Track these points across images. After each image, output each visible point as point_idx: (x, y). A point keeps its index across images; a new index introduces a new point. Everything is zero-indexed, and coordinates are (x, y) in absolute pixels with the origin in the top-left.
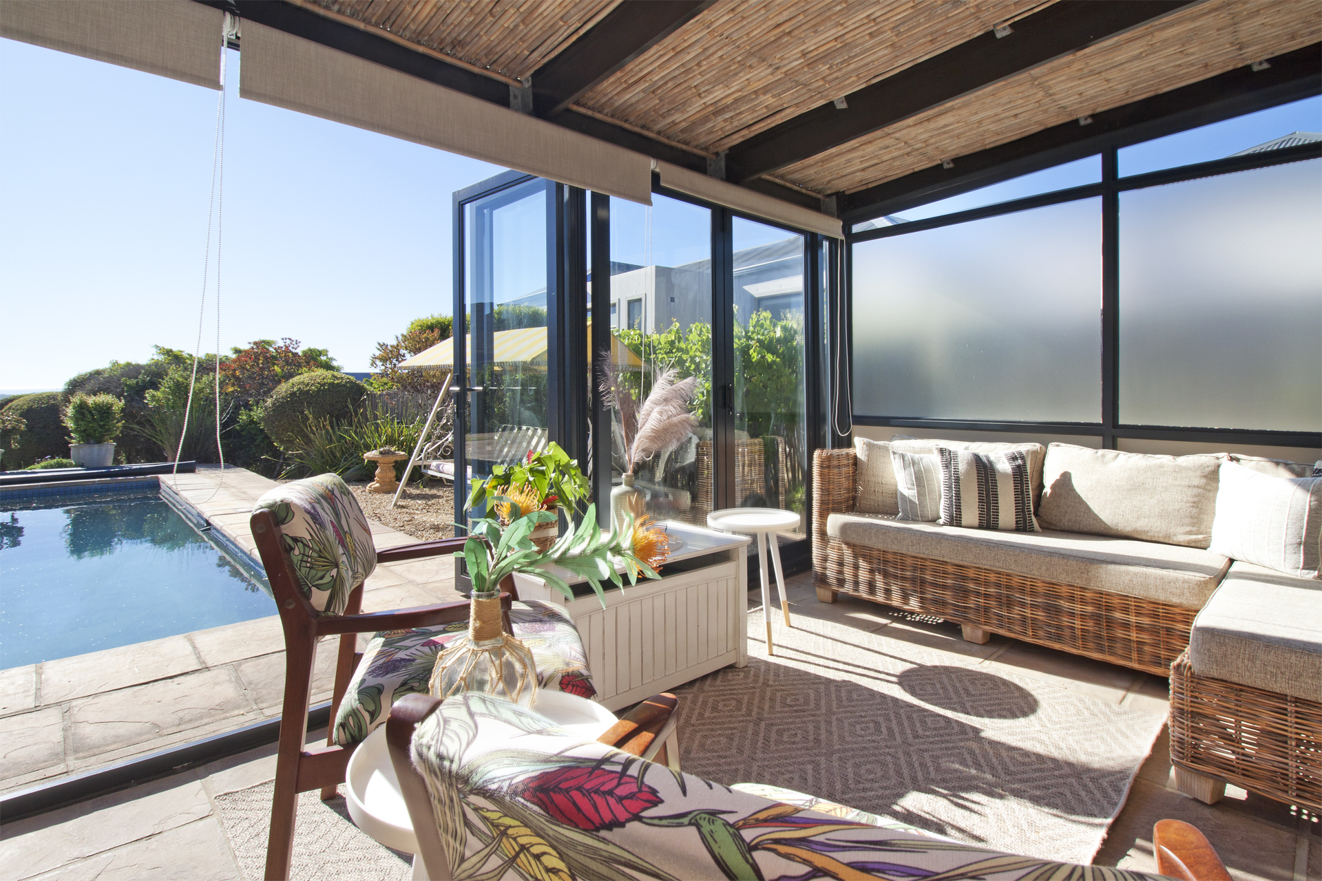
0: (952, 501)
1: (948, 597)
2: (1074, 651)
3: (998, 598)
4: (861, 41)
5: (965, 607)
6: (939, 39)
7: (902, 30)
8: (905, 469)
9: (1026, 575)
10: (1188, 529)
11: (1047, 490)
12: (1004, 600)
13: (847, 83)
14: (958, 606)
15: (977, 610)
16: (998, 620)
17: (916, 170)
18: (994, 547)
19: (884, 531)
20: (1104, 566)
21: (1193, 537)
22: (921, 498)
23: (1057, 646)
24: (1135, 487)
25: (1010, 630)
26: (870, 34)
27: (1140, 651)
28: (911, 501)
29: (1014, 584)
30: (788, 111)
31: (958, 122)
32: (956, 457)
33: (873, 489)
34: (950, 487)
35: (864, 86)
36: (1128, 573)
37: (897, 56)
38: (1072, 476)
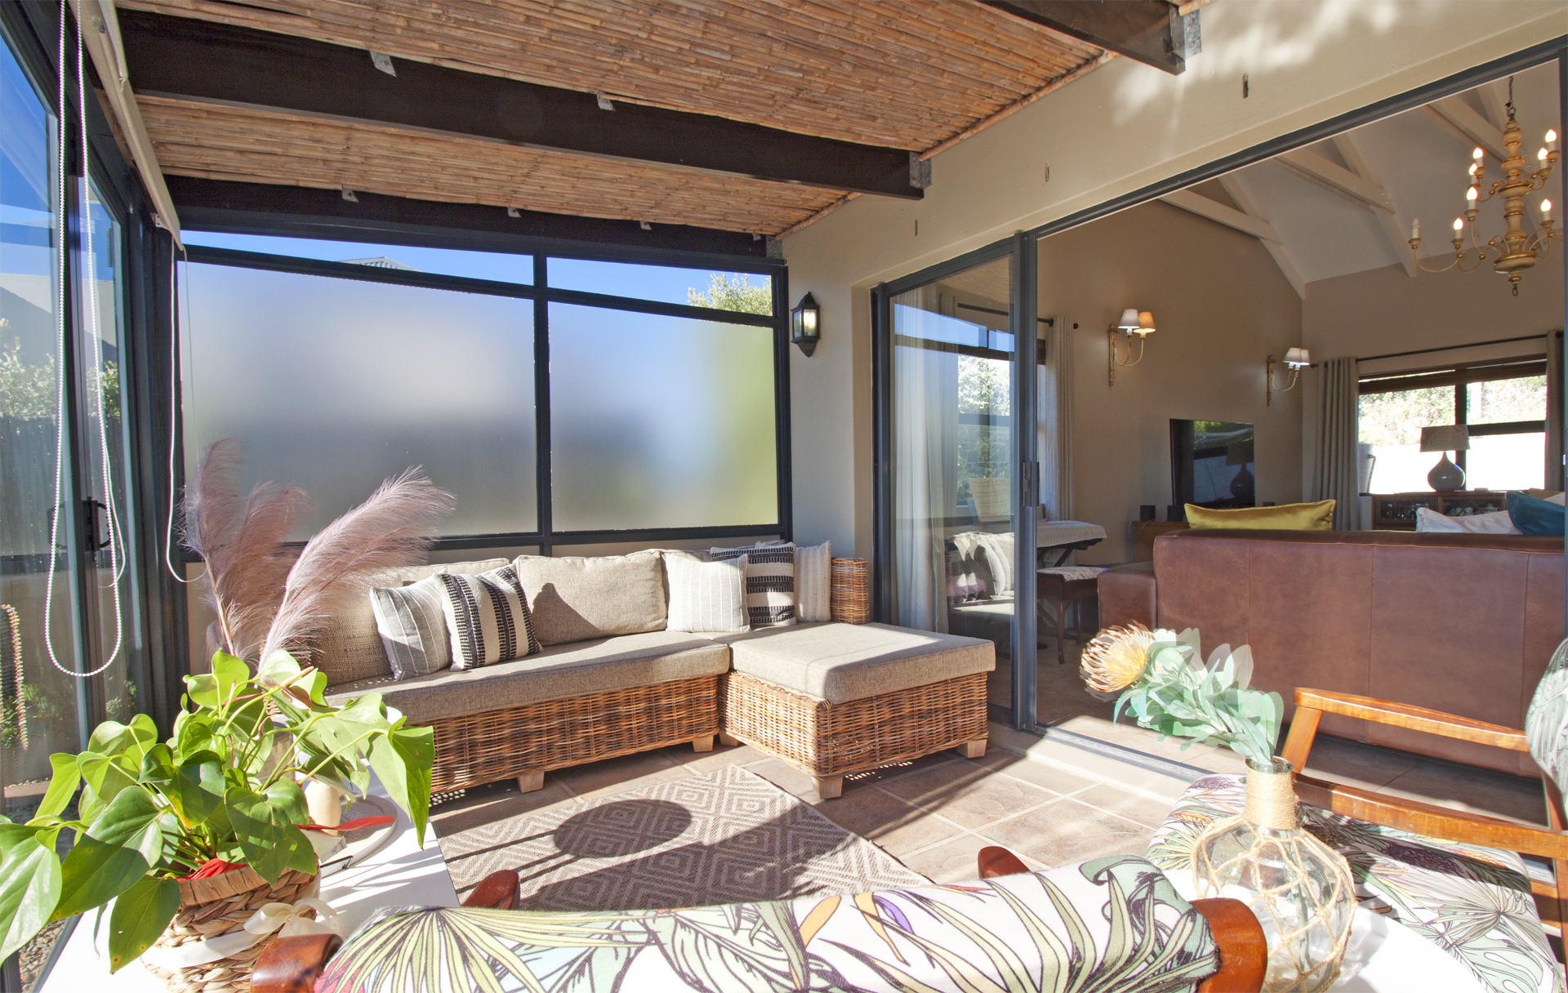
0: (473, 637)
1: (506, 751)
2: (633, 751)
3: (561, 729)
4: (511, 15)
5: (526, 755)
6: (557, 70)
7: (553, 38)
8: (398, 610)
9: (587, 693)
10: (653, 616)
11: (531, 607)
12: (567, 728)
13: (422, 44)
14: (518, 756)
15: (540, 752)
16: (562, 753)
17: (302, 184)
18: (567, 673)
19: (427, 695)
20: (663, 659)
21: (657, 622)
22: (427, 643)
23: (618, 753)
24: (611, 589)
25: (574, 758)
26: (528, 17)
27: (680, 727)
28: (414, 651)
29: (577, 707)
30: (299, 22)
31: (429, 157)
32: (465, 584)
33: (342, 649)
34: (468, 621)
35: (428, 61)
36: (679, 659)
37: (505, 56)
38: (556, 587)
